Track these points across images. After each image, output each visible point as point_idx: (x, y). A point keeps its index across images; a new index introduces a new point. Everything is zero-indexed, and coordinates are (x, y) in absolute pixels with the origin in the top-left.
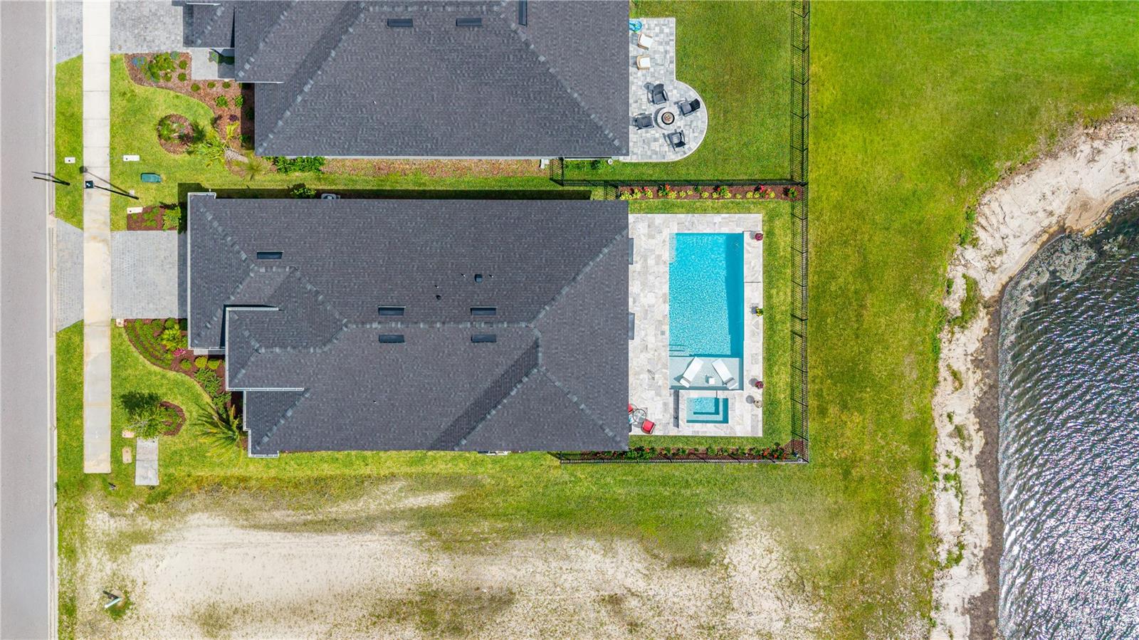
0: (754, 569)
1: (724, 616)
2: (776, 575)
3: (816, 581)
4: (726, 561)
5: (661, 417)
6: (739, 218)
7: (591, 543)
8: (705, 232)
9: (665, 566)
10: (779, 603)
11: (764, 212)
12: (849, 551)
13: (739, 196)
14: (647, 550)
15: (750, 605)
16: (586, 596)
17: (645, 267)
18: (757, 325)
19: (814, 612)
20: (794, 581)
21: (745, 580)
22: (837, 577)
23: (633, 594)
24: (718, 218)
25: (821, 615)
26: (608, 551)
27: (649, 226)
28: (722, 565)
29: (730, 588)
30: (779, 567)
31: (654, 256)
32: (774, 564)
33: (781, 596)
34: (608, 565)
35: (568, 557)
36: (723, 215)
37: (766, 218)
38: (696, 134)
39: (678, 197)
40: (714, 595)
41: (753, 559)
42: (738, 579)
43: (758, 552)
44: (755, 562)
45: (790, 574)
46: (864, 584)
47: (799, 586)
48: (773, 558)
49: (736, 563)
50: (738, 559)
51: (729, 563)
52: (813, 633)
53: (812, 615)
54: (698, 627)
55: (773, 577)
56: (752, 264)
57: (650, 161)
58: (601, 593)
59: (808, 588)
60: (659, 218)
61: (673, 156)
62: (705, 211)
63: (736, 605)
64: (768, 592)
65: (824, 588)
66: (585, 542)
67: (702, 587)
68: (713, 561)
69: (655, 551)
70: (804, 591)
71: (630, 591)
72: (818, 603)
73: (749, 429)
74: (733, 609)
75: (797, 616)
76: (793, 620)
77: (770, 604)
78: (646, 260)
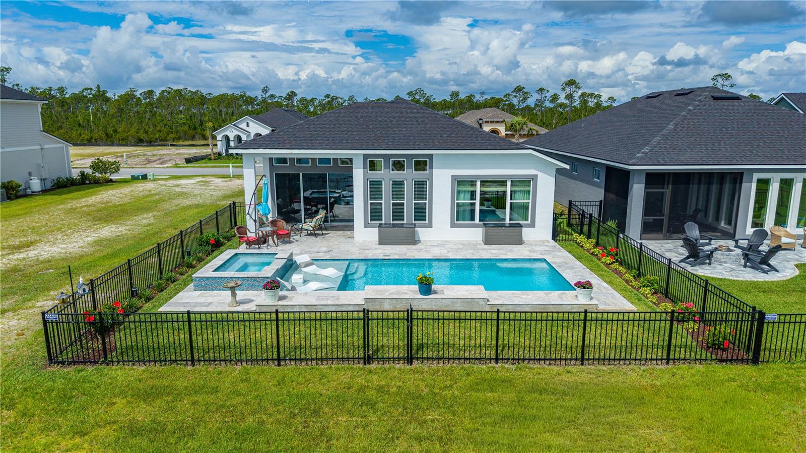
17: (484, 249)
27: (546, 250)
31: (503, 252)
78: (495, 249)
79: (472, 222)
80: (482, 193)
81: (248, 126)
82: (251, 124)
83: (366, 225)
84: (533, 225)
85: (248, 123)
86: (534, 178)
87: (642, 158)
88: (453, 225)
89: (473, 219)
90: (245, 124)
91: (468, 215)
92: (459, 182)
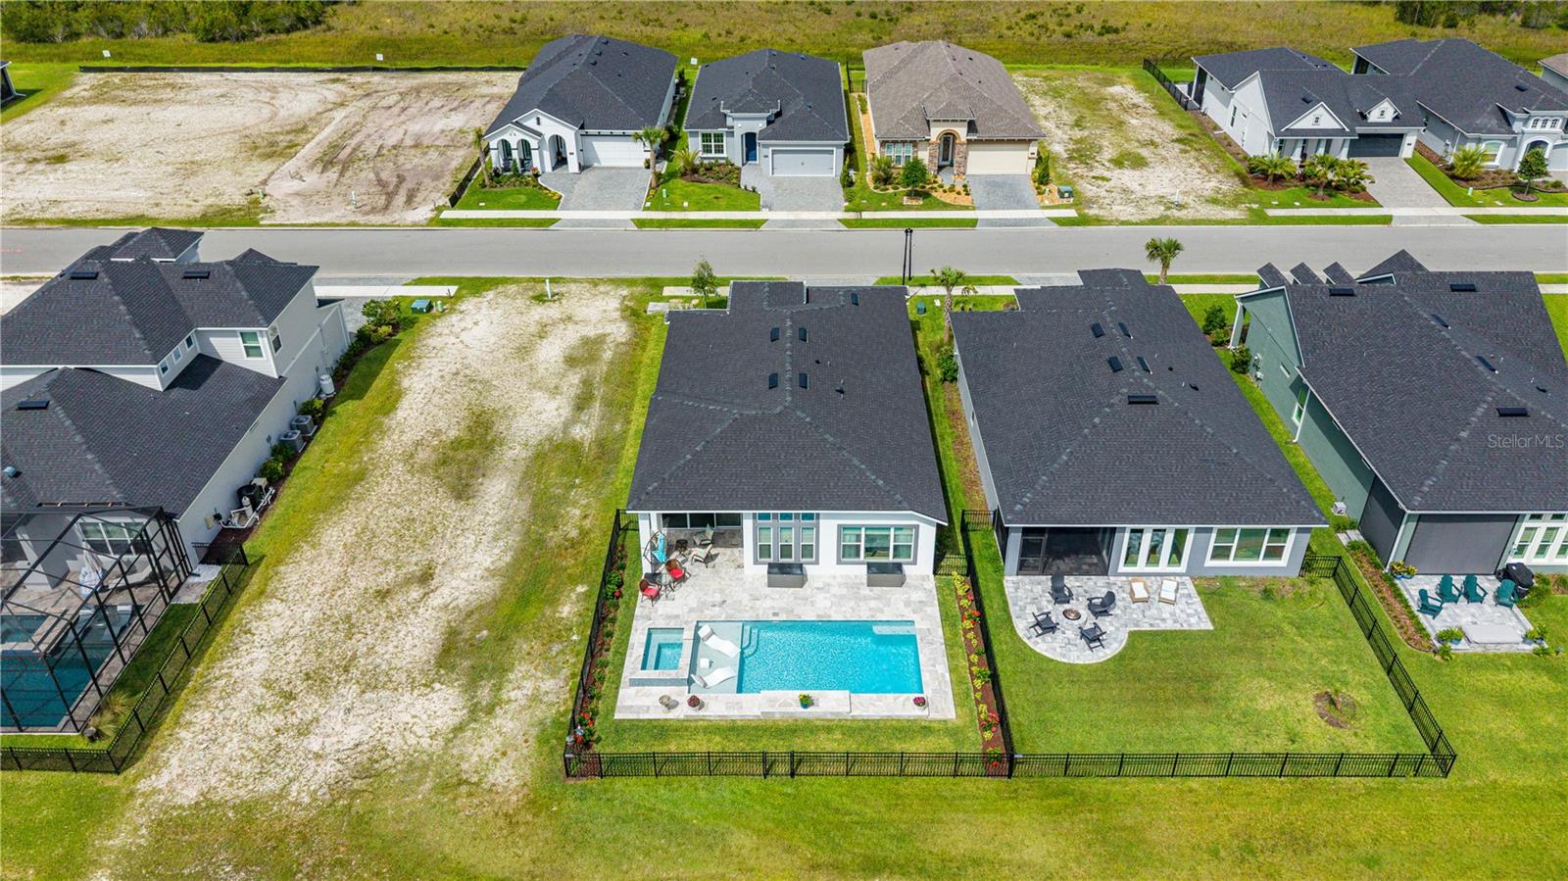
0: (414, 717)
1: (358, 682)
2: (394, 743)
3: (366, 794)
4: (437, 686)
5: (660, 613)
6: (946, 693)
7: (508, 559)
8: (921, 656)
9: (453, 624)
10: (351, 745)
11: (960, 723)
12: (397, 843)
13: (979, 695)
14: (481, 607)
15: (363, 712)
16: (442, 553)
17: (866, 598)
18: (786, 704)
19: (315, 791)
20: (376, 766)
21: (401, 707)
22: (360, 824)
23: (426, 594)
24: (942, 668)
25: (307, 800)
26: (492, 573)
27: (920, 602)
28: (433, 682)
29: (396, 689)
30: (406, 747)
31: (881, 606)
32: (412, 740)
33: (360, 749)
34: (475, 572)
35: (496, 538)
36: (947, 675)
37: (950, 725)
38: (1059, 650)
39: (966, 631)
40: (392, 672)
41: (429, 716)
42: (407, 697)
43: (438, 722)
44: (425, 717)
45: (389, 761)
46: (332, 866)
47: (366, 772)
48: (422, 740)
49: (429, 696)
50: (435, 699)
51: (433, 689)
52: (282, 790)
53: (312, 788)
54: (355, 654)
55: (392, 740)
56: (878, 703)
57: (1010, 605)
58: (439, 567)
59: (357, 784)
60: (935, 611)
61: (1022, 626)
62: (951, 657)
63: (368, 696)
64: (372, 733)
65: (349, 807)
66: (510, 553)
67: (409, 660)
68: (443, 672)
69: (476, 616)
70: (355, 778)
71: (433, 591)
72: (328, 796)
73: (629, 703)
74: (363, 692)
75: (319, 769)
76: (314, 764)
77: (352, 734)
78: (875, 599)
79: (857, 560)
80: (866, 536)
81: (539, 124)
82: (543, 120)
83: (756, 562)
84: (915, 563)
85: (538, 119)
86: (917, 527)
87: (1020, 512)
88: (839, 562)
89: (858, 555)
90: (534, 120)
91: (853, 551)
92: (842, 528)
